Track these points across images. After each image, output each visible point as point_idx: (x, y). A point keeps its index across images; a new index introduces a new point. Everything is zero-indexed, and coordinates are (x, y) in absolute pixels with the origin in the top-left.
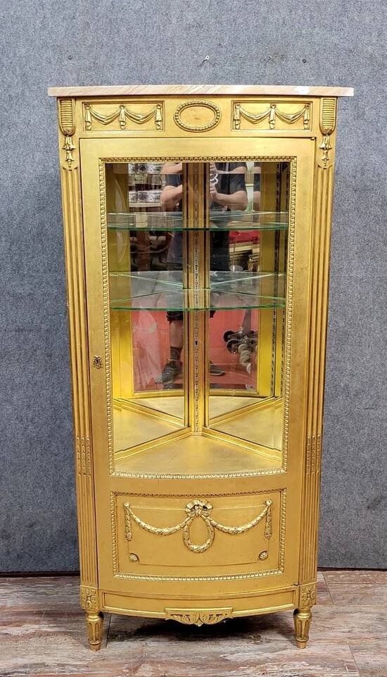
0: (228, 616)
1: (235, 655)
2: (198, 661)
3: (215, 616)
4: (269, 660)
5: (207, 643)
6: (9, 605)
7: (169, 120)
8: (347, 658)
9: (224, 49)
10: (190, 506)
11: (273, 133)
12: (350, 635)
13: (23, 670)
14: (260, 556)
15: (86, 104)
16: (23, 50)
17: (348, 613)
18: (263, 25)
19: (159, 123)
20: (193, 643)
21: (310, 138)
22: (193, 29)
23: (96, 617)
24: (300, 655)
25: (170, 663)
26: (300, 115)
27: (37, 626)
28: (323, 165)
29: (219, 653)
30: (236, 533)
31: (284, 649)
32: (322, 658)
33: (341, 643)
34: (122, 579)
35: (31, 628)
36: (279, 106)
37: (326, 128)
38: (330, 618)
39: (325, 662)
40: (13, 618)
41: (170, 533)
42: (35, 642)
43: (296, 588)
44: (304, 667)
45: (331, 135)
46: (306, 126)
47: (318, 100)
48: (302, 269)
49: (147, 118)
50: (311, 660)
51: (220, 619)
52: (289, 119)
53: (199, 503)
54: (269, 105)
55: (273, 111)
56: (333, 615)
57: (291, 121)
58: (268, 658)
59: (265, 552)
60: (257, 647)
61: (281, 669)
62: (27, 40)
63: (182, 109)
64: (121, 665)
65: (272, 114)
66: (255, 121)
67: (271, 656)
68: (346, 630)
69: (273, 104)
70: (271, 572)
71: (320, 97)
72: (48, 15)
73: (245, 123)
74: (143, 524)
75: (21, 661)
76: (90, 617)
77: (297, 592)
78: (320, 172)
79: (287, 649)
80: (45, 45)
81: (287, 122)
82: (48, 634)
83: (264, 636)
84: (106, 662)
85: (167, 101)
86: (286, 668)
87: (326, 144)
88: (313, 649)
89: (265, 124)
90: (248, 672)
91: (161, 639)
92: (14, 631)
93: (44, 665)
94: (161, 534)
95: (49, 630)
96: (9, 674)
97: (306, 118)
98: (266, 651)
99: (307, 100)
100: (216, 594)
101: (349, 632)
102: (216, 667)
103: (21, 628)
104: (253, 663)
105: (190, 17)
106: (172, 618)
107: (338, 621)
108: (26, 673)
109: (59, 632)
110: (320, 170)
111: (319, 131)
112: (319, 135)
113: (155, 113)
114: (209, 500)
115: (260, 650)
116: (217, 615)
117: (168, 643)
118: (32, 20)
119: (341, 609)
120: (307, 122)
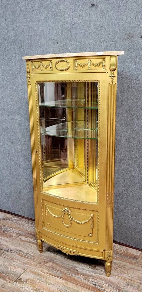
0: (77, 254)
1: (81, 270)
2: (67, 267)
3: (72, 252)
4: (92, 276)
5: (76, 262)
6: (29, 230)
7: (54, 66)
8: (121, 286)
9: (110, 35)
10: (64, 209)
11: (89, 71)
12: (131, 278)
13: (16, 251)
14: (89, 234)
15: (33, 62)
16: (43, 42)
17: (138, 270)
18: (124, 24)
19: (51, 68)
20: (71, 261)
21: (106, 72)
22: (99, 28)
23: (40, 241)
24: (105, 278)
25: (58, 265)
26: (101, 63)
27: (31, 239)
28: (111, 83)
29: (77, 267)
30: (79, 224)
31: (101, 274)
32: (112, 282)
33: (125, 280)
34: (45, 230)
35: (29, 239)
36: (92, 60)
37: (112, 68)
38: (129, 270)
39: (112, 284)
40: (27, 235)
41: (58, 218)
42: (26, 244)
43: (104, 252)
44: (102, 283)
45: (115, 71)
46: (103, 68)
47: (108, 57)
48: (103, 125)
49: (48, 67)
50: (107, 282)
51: (74, 254)
52: (96, 65)
53: (67, 209)
54: (88, 60)
55: (89, 62)
56: (131, 269)
57: (97, 66)
58: (92, 275)
59: (92, 234)
60: (92, 270)
61: (93, 281)
62: (44, 38)
63: (57, 63)
64: (44, 259)
65: (89, 64)
66: (83, 66)
67: (93, 274)
68: (131, 276)
69: (90, 60)
70: (94, 242)
71: (109, 56)
72: (51, 29)
73: (79, 67)
74: (50, 212)
75: (18, 248)
76: (38, 240)
77: (104, 253)
78: (110, 87)
79: (102, 274)
80: (49, 39)
81: (96, 66)
82: (32, 243)
83: (98, 267)
84: (40, 257)
85: (53, 60)
86: (96, 281)
87: (112, 75)
88: (111, 279)
89: (86, 67)
90: (81, 277)
91: (62, 256)
92: (24, 238)
93: (23, 252)
94: (54, 217)
95: (33, 241)
96: (12, 251)
97: (103, 64)
98: (93, 272)
99: (103, 57)
100: (73, 245)
101: (132, 277)
102: (72, 271)
103: (26, 238)
104: (85, 275)
105: (98, 24)
106: (58, 248)
107: (131, 272)
108: (16, 252)
109: (35, 243)
110: (110, 85)
111: (109, 69)
112: (109, 71)
113: (49, 65)
114: (70, 209)
115: (92, 271)
116: (73, 252)
117: (63, 258)
118: (46, 31)
119: (137, 268)
120: (104, 66)
